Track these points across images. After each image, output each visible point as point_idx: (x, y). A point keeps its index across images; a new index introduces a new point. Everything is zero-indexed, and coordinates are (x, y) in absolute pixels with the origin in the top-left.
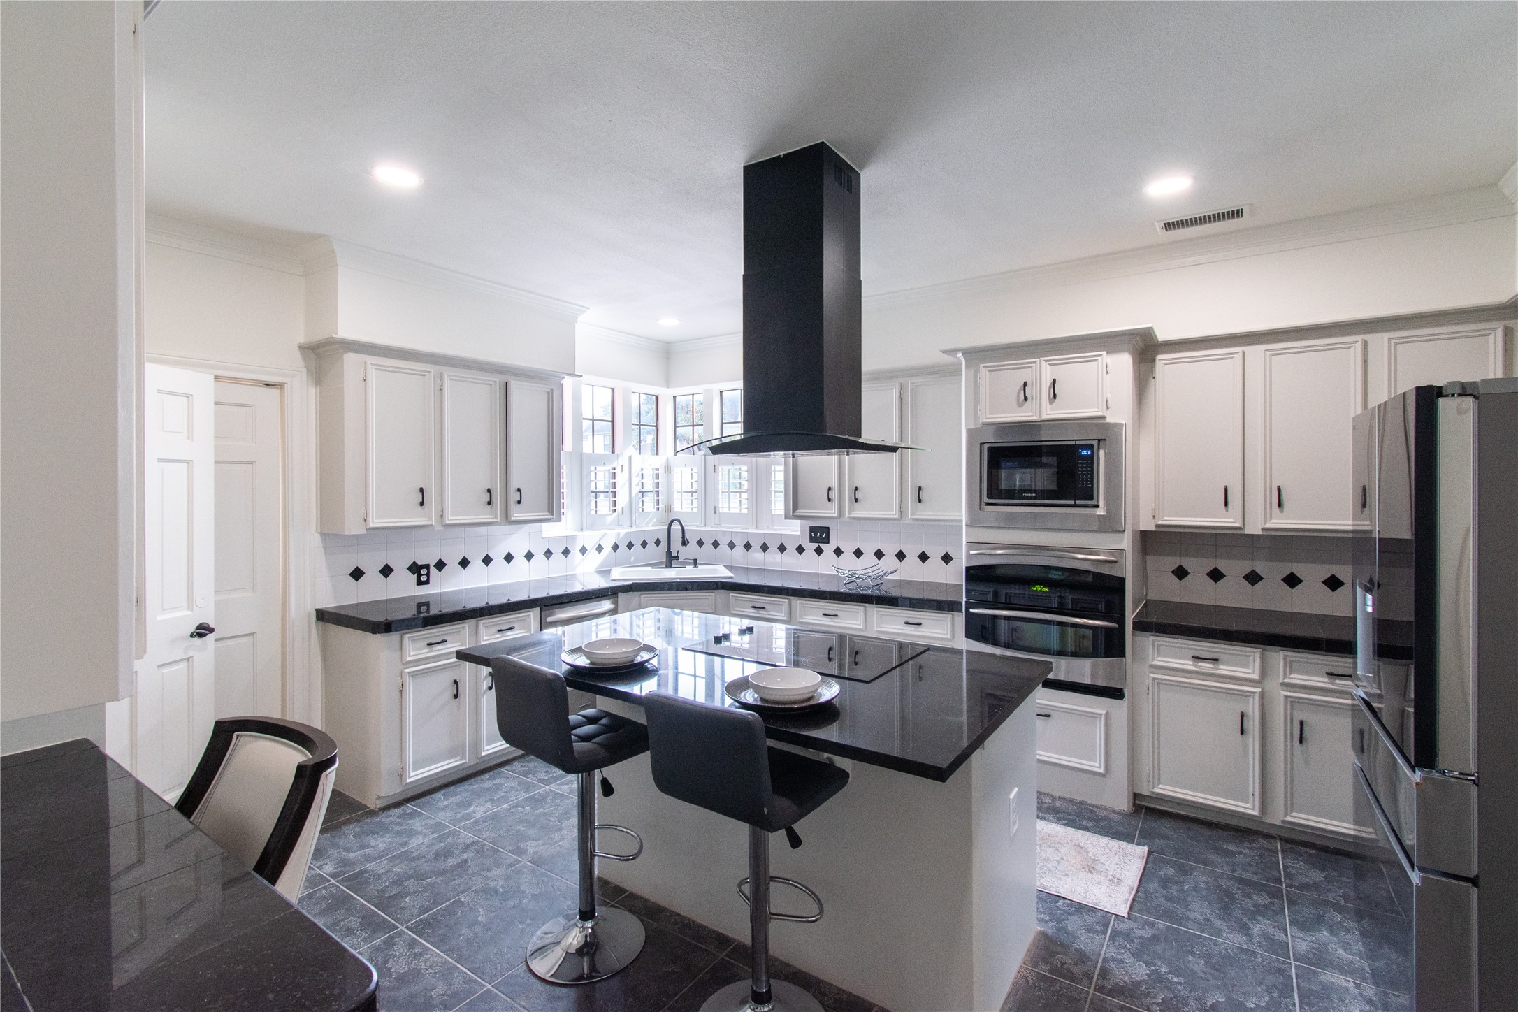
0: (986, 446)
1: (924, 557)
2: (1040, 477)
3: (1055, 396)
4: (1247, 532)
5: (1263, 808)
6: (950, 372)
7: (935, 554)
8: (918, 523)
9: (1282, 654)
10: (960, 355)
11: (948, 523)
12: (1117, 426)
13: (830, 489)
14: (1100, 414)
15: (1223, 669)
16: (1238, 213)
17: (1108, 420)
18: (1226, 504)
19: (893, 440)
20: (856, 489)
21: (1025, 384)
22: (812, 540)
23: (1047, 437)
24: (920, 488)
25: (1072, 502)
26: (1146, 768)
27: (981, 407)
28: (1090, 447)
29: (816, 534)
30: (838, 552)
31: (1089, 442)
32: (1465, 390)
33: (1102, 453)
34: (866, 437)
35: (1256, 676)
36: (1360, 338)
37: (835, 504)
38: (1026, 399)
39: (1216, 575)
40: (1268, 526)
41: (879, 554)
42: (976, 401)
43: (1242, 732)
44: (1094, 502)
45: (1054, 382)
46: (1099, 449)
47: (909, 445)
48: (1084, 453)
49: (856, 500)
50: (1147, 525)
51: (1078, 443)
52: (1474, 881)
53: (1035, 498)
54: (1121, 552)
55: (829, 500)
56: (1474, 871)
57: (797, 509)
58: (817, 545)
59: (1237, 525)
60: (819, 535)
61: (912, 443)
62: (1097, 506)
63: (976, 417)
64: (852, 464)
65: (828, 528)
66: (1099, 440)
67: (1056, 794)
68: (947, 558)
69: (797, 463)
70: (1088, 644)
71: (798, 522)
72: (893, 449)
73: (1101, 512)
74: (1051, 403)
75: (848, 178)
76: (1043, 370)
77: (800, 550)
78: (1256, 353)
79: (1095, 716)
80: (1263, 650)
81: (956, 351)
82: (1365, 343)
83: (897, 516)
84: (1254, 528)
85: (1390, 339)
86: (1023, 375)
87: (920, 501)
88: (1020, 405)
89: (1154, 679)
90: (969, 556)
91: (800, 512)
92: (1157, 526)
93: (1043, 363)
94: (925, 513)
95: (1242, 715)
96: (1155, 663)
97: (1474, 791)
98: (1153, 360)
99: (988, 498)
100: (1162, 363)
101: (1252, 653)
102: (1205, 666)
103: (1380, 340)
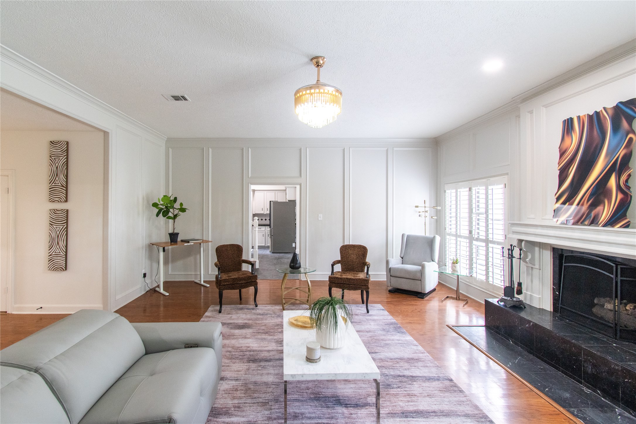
5: (265, 244)
9: (267, 227)
15: (261, 229)
18: (263, 210)
32: (272, 201)
35: (265, 230)
39: (262, 220)
40: (267, 213)
43: (263, 236)
50: (253, 213)
78: (265, 192)
84: (265, 213)
92: (255, 213)
95: (263, 234)
100: (255, 192)
101: (264, 227)
102: (260, 229)
103: (276, 192)
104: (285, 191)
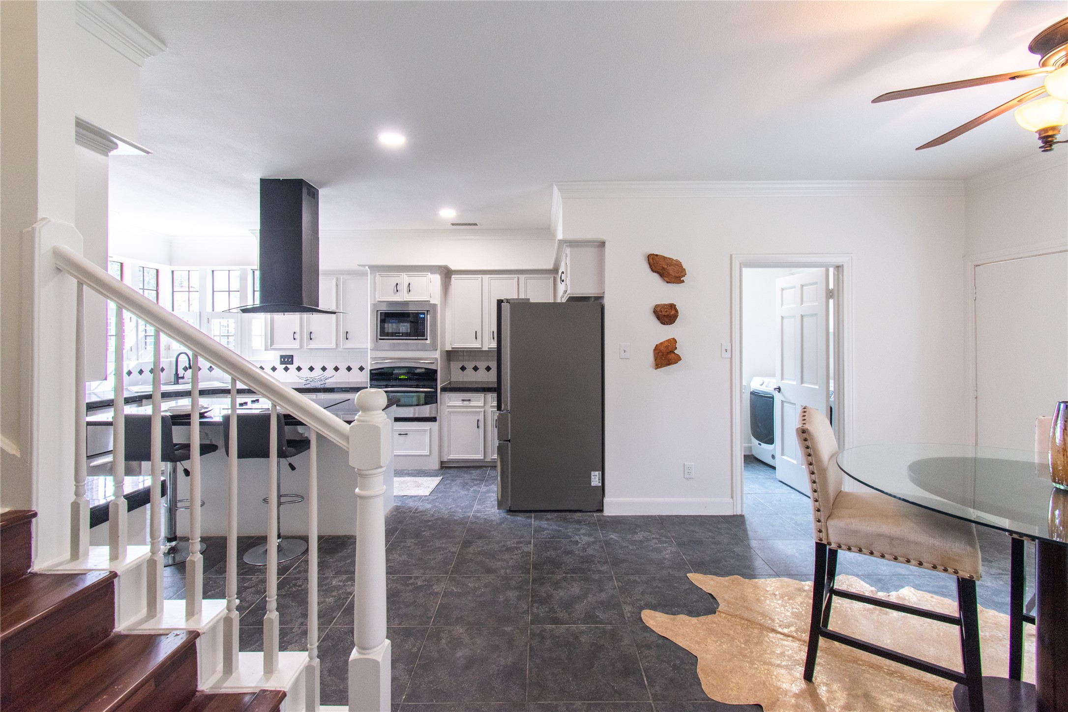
0: (379, 312)
1: (349, 369)
2: (405, 327)
3: (410, 291)
4: (483, 349)
5: (485, 456)
6: (363, 274)
7: (355, 367)
8: (346, 350)
9: (491, 394)
10: (367, 267)
11: (362, 350)
12: (435, 306)
13: (295, 333)
14: (428, 299)
15: (472, 404)
16: (476, 224)
17: (431, 302)
18: (476, 338)
19: (333, 308)
20: (311, 333)
21: (397, 284)
22: (282, 363)
23: (412, 309)
24: (347, 332)
25: (417, 338)
26: (445, 450)
27: (377, 293)
28: (424, 314)
29: (284, 360)
30: (299, 369)
31: (423, 312)
32: (508, 301)
33: (428, 316)
34: (321, 307)
35: (482, 405)
36: (516, 276)
37: (298, 341)
38: (397, 291)
39: (476, 369)
40: (490, 347)
41: (324, 369)
42: (375, 291)
43: (478, 427)
44: (425, 338)
45: (409, 284)
46: (427, 315)
47: (341, 311)
48: (421, 316)
49: (311, 339)
50: (448, 348)
51: (419, 312)
52: (509, 441)
53: (402, 336)
54: (436, 359)
55: (294, 339)
56: (509, 438)
57: (273, 344)
58: (285, 365)
59: (480, 346)
60: (287, 360)
61: (343, 310)
62: (427, 339)
63: (375, 298)
64: (308, 320)
65: (293, 356)
66: (427, 311)
67: (410, 469)
68: (361, 369)
69: (273, 318)
70: (422, 401)
71: (273, 352)
72: (334, 313)
73: (428, 342)
74: (408, 293)
75: (313, 194)
76: (404, 279)
77: (274, 369)
78: (486, 277)
79: (425, 431)
80: (485, 394)
81: (365, 266)
82: (518, 278)
83: (334, 347)
84: (485, 348)
85: (525, 277)
86: (397, 280)
87: (347, 339)
88: (395, 294)
89: (448, 411)
90: (372, 364)
91: (274, 346)
92: (452, 348)
93: (405, 275)
94: (349, 345)
95: (478, 420)
96: (449, 404)
97: (509, 415)
98: (451, 277)
99: (380, 336)
100: (453, 279)
101: (481, 396)
102: (466, 403)
103: (522, 277)
104: (552, 276)
